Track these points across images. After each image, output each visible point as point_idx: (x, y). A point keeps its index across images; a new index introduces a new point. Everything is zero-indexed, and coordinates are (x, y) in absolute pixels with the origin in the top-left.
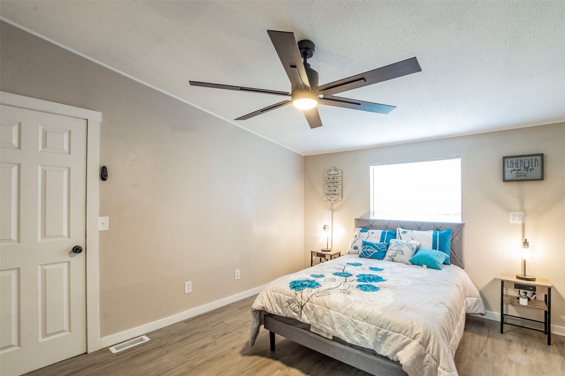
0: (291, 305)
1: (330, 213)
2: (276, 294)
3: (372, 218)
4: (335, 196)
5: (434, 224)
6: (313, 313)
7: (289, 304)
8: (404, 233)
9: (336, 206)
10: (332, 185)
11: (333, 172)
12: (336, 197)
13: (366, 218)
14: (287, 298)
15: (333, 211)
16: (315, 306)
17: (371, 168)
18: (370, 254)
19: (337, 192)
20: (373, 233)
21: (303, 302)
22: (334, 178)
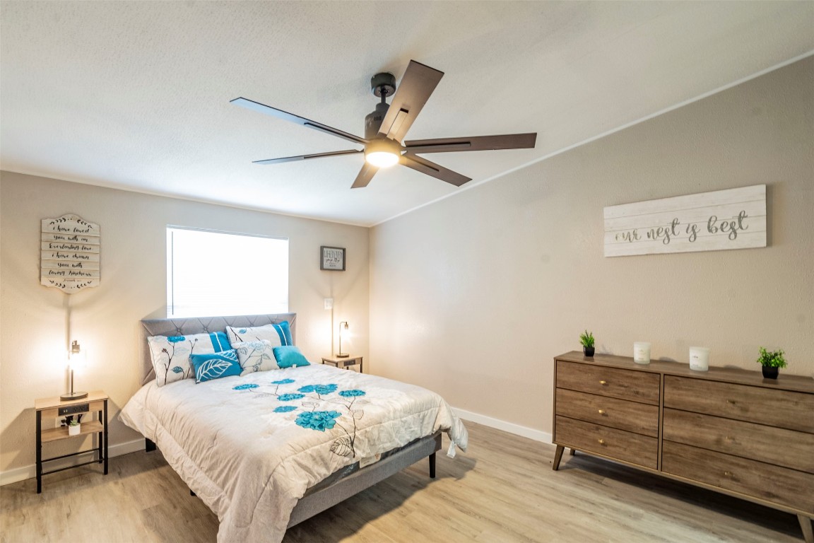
0: (337, 452)
1: (62, 314)
2: (309, 451)
3: (170, 316)
4: (79, 276)
5: (268, 316)
6: (367, 440)
7: (333, 450)
8: (243, 332)
9: (78, 297)
10: (71, 253)
11: (71, 224)
12: (84, 280)
13: (161, 318)
14: (328, 445)
15: (69, 310)
16: (368, 429)
17: (169, 231)
18: (221, 371)
19: (85, 268)
20: (196, 340)
21: (352, 435)
22: (75, 238)
